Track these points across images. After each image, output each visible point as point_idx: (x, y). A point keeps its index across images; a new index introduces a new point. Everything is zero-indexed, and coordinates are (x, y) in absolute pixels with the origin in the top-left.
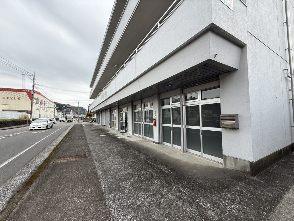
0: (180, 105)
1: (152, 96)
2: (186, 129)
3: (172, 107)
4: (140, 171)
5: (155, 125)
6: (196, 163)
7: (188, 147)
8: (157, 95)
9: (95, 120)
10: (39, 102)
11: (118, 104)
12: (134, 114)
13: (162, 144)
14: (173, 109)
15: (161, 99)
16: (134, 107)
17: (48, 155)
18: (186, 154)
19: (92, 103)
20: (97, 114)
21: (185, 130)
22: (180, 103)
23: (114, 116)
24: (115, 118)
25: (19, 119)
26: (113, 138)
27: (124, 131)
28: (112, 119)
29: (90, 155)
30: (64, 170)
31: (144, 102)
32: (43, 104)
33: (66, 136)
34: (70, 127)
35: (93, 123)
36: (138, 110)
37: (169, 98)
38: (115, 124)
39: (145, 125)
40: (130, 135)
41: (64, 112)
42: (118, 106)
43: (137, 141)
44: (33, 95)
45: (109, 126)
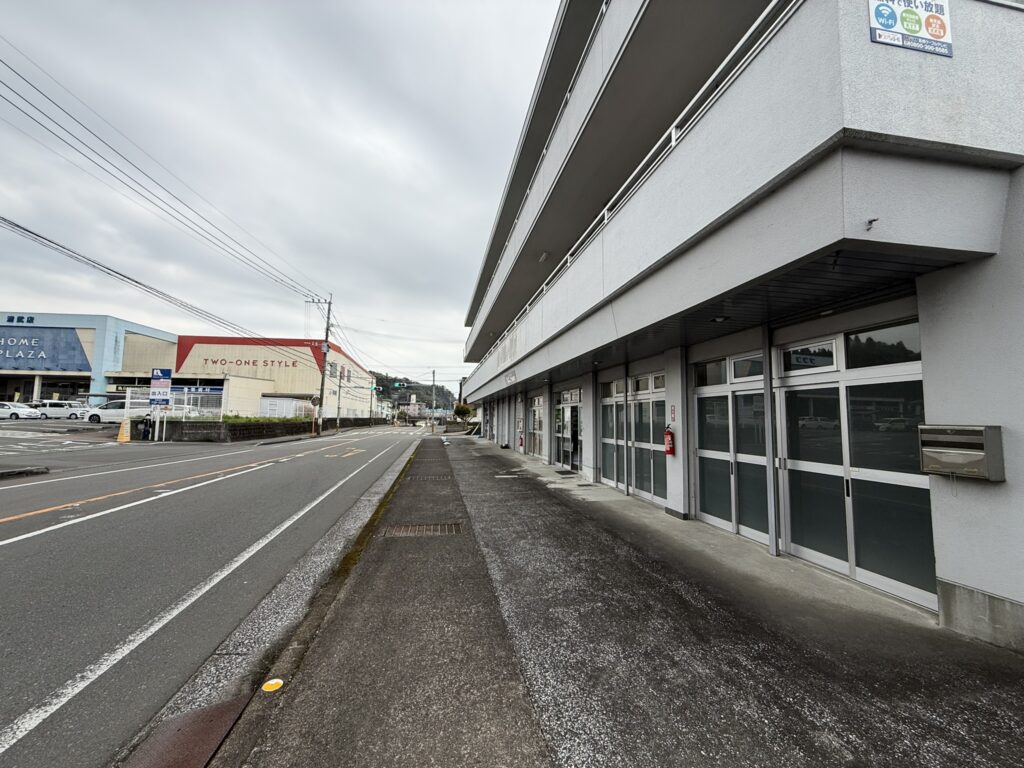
0: (761, 385)
1: (663, 352)
2: (786, 472)
3: (733, 392)
4: (610, 590)
5: (672, 451)
6: (819, 595)
7: (797, 538)
8: (678, 351)
9: (479, 429)
10: (338, 373)
11: (550, 379)
12: (602, 414)
13: (696, 518)
14: (735, 398)
15: (696, 364)
16: (602, 390)
17: (370, 516)
18: (786, 564)
19: (473, 375)
20: (485, 410)
21: (784, 477)
22: (761, 377)
23: (537, 417)
24: (540, 422)
25: (296, 418)
26: (532, 486)
27: (568, 468)
28: (531, 427)
29: (470, 528)
30: (410, 556)
31: (636, 373)
32: (346, 379)
33: (403, 470)
34: (410, 445)
35: (474, 438)
36: (616, 398)
37: (725, 359)
38: (540, 442)
39: (640, 451)
40: (586, 483)
41: (395, 400)
42: (551, 386)
43: (610, 502)
44: (325, 354)
45: (522, 449)
